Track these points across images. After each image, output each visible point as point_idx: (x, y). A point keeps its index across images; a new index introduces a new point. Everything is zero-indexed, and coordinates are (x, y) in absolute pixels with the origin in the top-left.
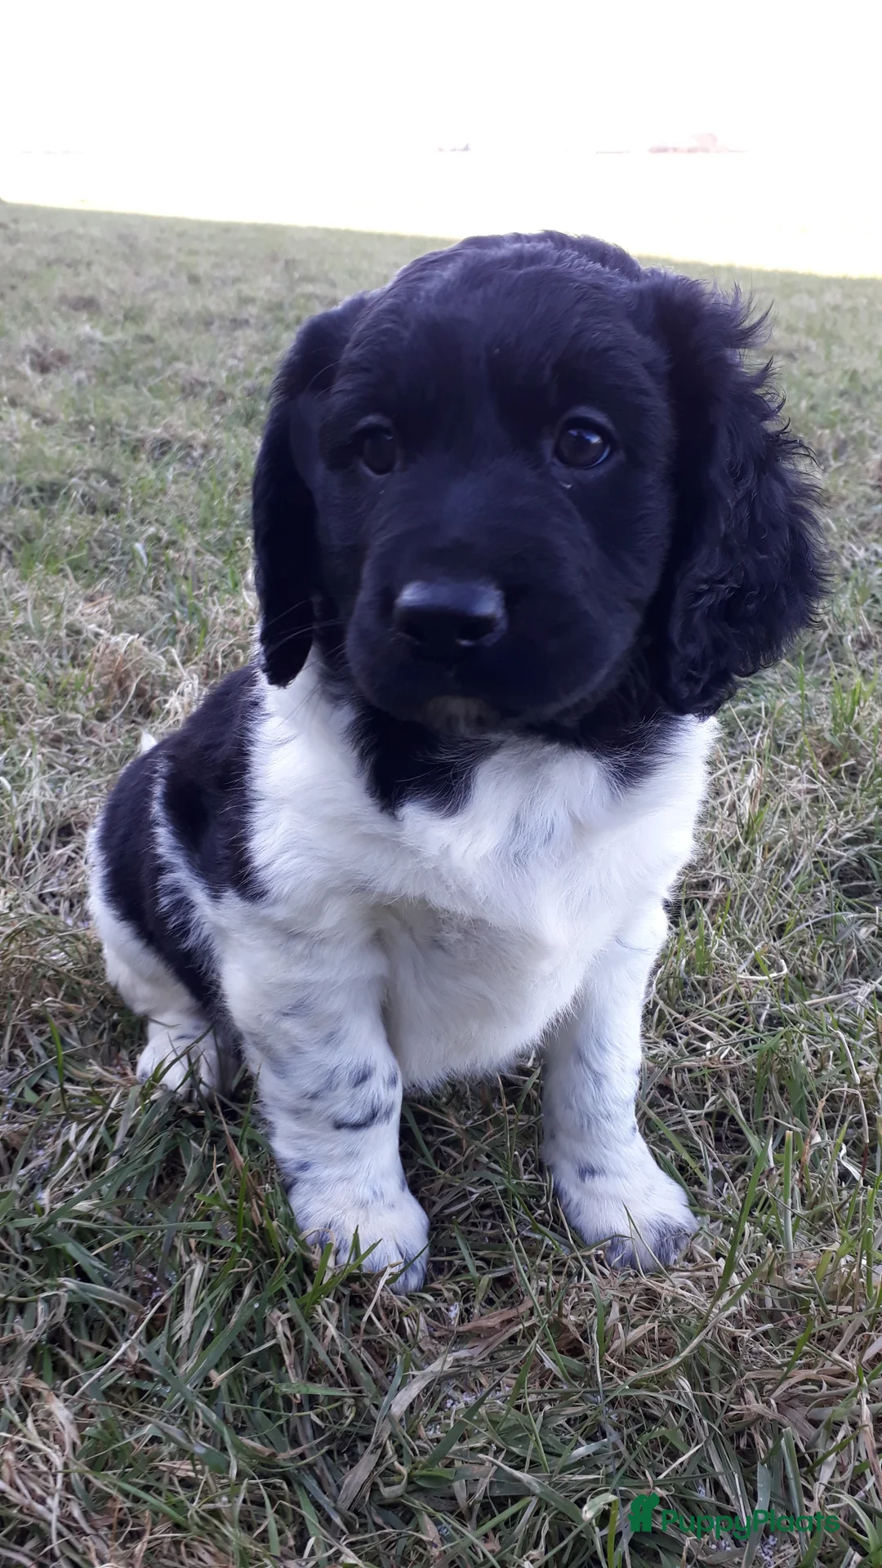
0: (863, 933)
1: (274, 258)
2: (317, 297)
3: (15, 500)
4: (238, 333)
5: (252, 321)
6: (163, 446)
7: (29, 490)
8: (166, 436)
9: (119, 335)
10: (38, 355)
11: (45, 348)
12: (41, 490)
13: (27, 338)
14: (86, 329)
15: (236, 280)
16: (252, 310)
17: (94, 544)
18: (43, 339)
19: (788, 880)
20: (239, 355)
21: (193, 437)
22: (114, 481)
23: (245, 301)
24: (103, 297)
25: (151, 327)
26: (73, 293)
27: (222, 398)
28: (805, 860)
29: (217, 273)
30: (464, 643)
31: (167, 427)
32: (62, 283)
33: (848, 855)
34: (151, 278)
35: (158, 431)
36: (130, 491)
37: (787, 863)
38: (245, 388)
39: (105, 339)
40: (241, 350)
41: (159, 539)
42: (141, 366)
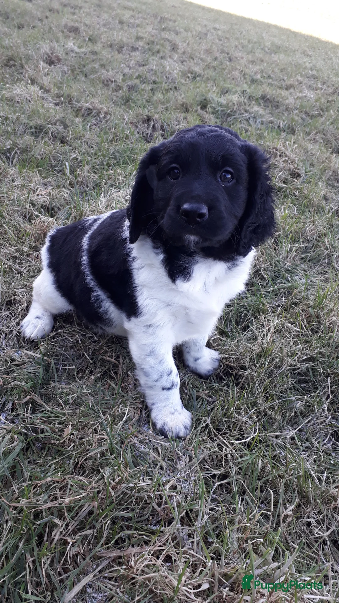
0: (299, 404)
1: (156, 16)
2: (168, 40)
3: (25, 132)
4: (133, 54)
5: (140, 48)
6: (89, 111)
7: (31, 128)
8: (91, 107)
9: (83, 50)
10: (49, 57)
11: (52, 54)
12: (36, 128)
13: (45, 48)
14: (71, 44)
15: (138, 26)
16: (141, 43)
17: (52, 158)
18: (52, 49)
19: (277, 374)
20: (131, 65)
21: (102, 108)
22: (66, 126)
23: (138, 38)
24: (82, 28)
25: (98, 47)
26: (71, 24)
27: (119, 88)
28: (285, 367)
29: (131, 21)
30: (198, 219)
31: (92, 103)
32: (67, 19)
33: (303, 367)
34: (104, 20)
35: (88, 104)
36: (71, 133)
37: (278, 367)
38: (128, 85)
39: (78, 50)
40: (132, 63)
41: (77, 159)
42: (90, 66)
